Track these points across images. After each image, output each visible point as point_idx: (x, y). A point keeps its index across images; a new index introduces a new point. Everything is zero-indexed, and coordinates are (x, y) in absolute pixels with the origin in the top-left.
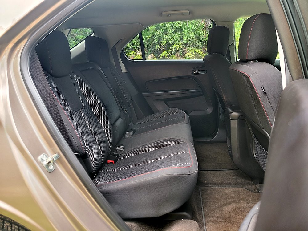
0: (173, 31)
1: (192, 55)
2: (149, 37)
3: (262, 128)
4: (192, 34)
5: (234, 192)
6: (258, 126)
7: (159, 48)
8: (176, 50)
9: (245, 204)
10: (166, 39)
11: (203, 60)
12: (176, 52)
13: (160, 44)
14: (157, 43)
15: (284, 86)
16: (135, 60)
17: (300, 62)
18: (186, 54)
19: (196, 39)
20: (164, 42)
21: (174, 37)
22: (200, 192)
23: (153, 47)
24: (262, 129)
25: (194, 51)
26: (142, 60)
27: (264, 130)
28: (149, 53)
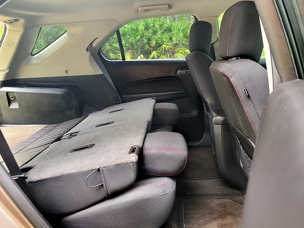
0: (162, 31)
1: (181, 55)
2: (138, 37)
3: (247, 137)
4: (181, 35)
5: (220, 205)
6: (242, 134)
7: (148, 48)
8: (165, 50)
9: (231, 220)
10: (155, 39)
11: (185, 59)
12: (166, 52)
13: (149, 44)
14: (146, 43)
15: (271, 90)
16: (113, 61)
17: (292, 56)
18: (175, 54)
19: (185, 39)
20: (154, 43)
21: (163, 38)
22: (183, 206)
23: (142, 48)
24: (247, 139)
25: (184, 51)
26: (121, 61)
27: (249, 139)
28: (139, 53)
